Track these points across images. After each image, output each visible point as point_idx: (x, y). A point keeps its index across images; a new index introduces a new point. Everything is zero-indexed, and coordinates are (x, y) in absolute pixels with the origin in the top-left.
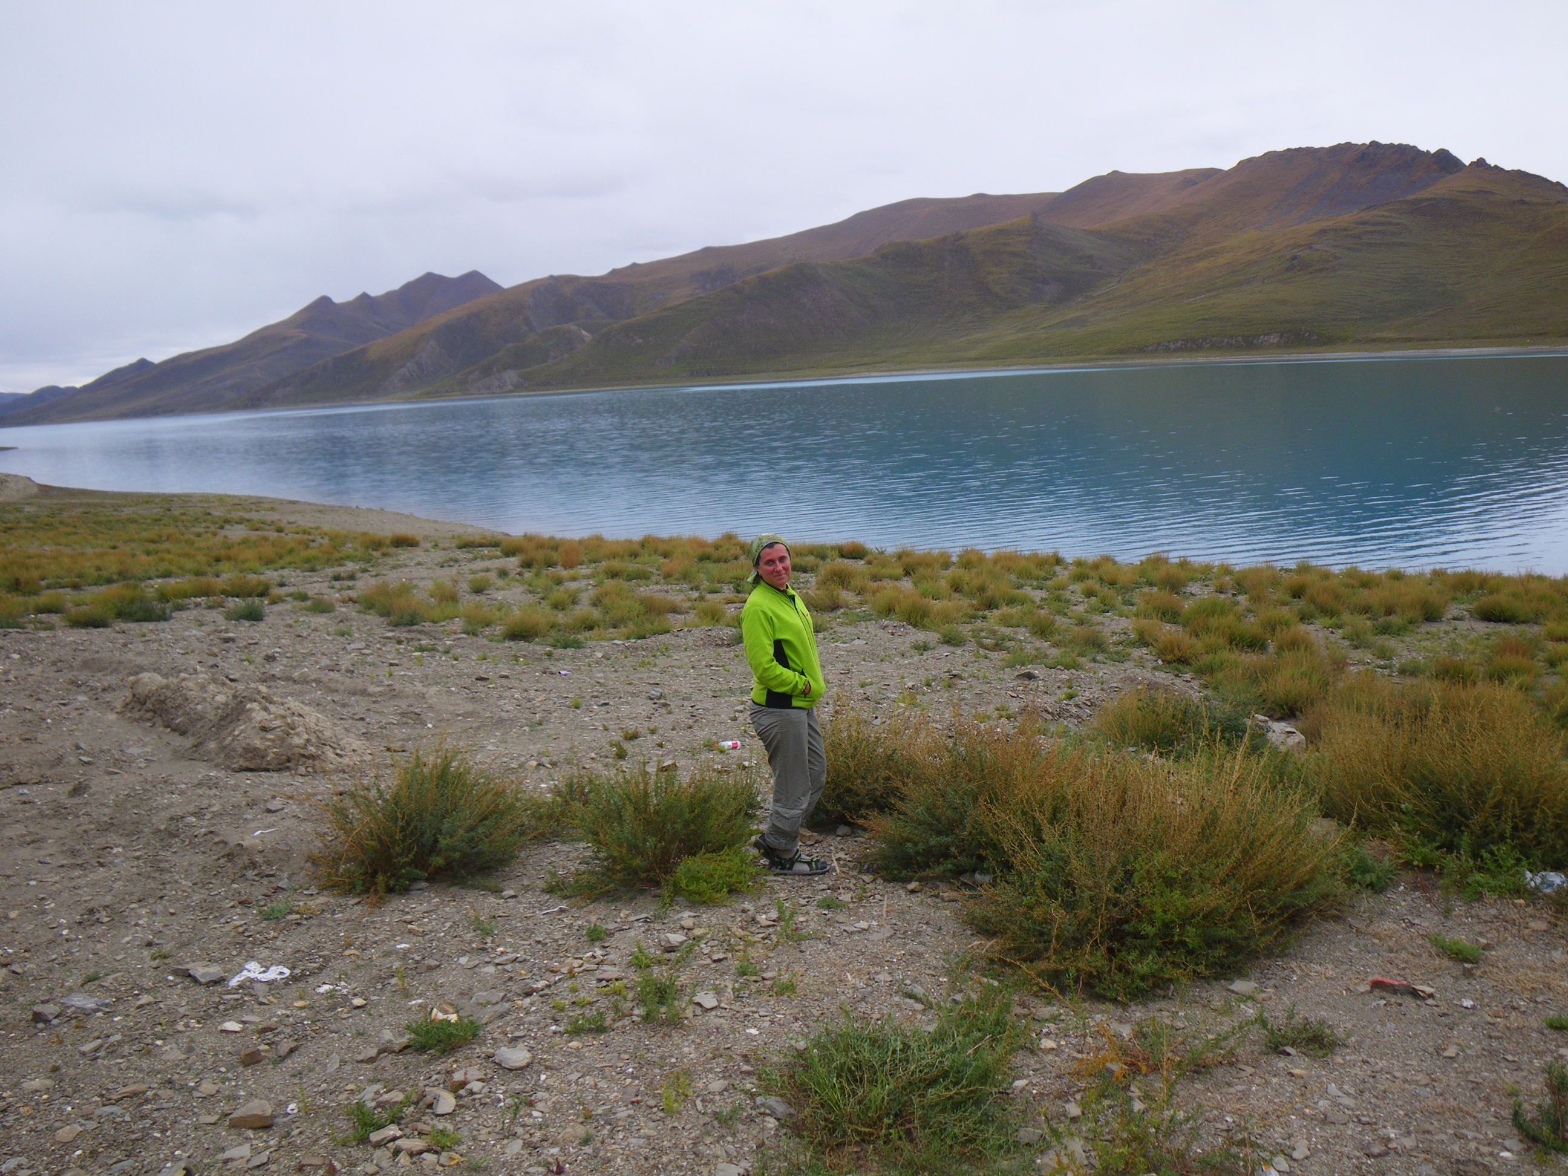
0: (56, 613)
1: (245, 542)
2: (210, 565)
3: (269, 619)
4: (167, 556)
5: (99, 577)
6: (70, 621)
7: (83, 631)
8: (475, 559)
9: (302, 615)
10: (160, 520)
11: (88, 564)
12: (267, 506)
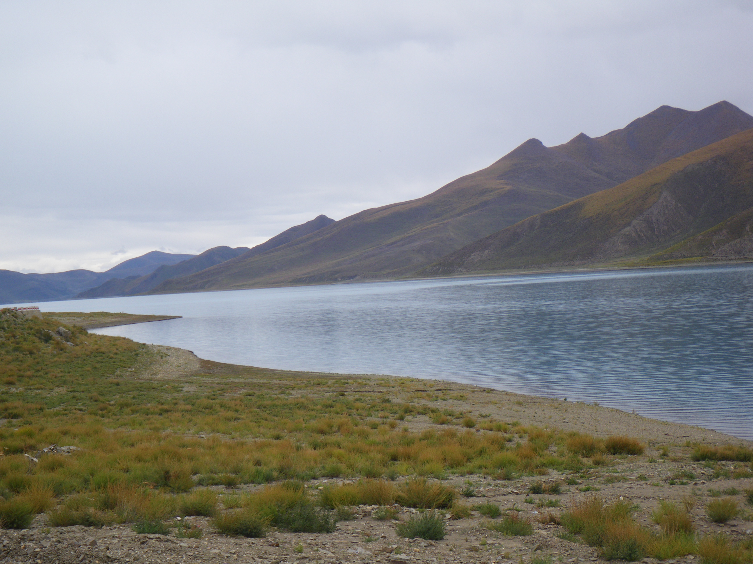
0: (206, 516)
1: (427, 437)
2: (385, 465)
3: (451, 539)
4: (337, 451)
5: (258, 473)
6: (219, 527)
7: (232, 540)
8: (717, 475)
9: (491, 536)
10: (331, 406)
11: (247, 457)
12: (455, 394)
